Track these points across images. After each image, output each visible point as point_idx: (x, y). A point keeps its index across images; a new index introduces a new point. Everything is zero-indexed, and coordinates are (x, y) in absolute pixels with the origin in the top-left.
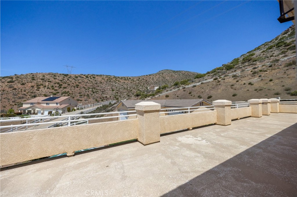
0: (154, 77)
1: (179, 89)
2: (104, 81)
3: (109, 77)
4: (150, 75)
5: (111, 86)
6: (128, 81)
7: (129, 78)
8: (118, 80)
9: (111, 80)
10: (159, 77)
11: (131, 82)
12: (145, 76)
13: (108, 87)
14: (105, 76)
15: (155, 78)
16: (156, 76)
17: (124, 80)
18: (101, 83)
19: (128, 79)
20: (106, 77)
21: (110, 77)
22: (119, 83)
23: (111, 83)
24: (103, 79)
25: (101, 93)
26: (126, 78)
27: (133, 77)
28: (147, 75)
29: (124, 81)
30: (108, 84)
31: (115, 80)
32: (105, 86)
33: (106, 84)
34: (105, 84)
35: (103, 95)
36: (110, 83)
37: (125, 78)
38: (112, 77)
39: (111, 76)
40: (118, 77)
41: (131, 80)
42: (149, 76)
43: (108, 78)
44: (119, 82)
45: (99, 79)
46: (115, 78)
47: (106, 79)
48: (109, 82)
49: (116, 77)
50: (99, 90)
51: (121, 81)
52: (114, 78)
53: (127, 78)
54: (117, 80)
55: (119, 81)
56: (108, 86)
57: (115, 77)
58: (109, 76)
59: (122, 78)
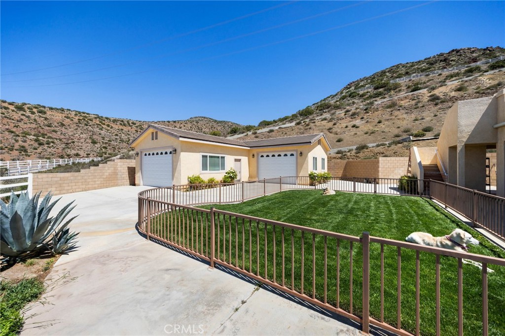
0: (182, 126)
1: (247, 134)
2: (71, 122)
3: (83, 115)
4: (175, 122)
5: (91, 134)
6: (130, 128)
7: (132, 123)
8: (106, 124)
9: (89, 121)
10: (191, 127)
11: (137, 131)
12: (164, 122)
13: (81, 136)
14: (74, 113)
15: (184, 127)
16: (185, 125)
17: (121, 124)
18: (63, 125)
19: (129, 124)
20: (76, 115)
21: (87, 116)
22: (108, 130)
23: (90, 128)
24: (68, 118)
25: (63, 146)
26: (126, 122)
27: (139, 121)
28: (169, 122)
29: (121, 127)
30: (81, 130)
31: (98, 123)
32: (72, 133)
33: (76, 129)
34: (72, 129)
35: (67, 150)
36: (85, 127)
37: (122, 121)
38: (93, 116)
39: (88, 114)
40: (107, 118)
41: (137, 127)
42: (172, 123)
43: (81, 118)
44: (109, 128)
45: (57, 117)
46: (98, 119)
47: (77, 118)
48: (83, 125)
49: (102, 117)
50: (56, 139)
51: (112, 125)
52: (96, 118)
53: (128, 122)
54: (104, 124)
55: (108, 126)
56: (82, 133)
57: (98, 117)
58: (84, 113)
59: (115, 121)
